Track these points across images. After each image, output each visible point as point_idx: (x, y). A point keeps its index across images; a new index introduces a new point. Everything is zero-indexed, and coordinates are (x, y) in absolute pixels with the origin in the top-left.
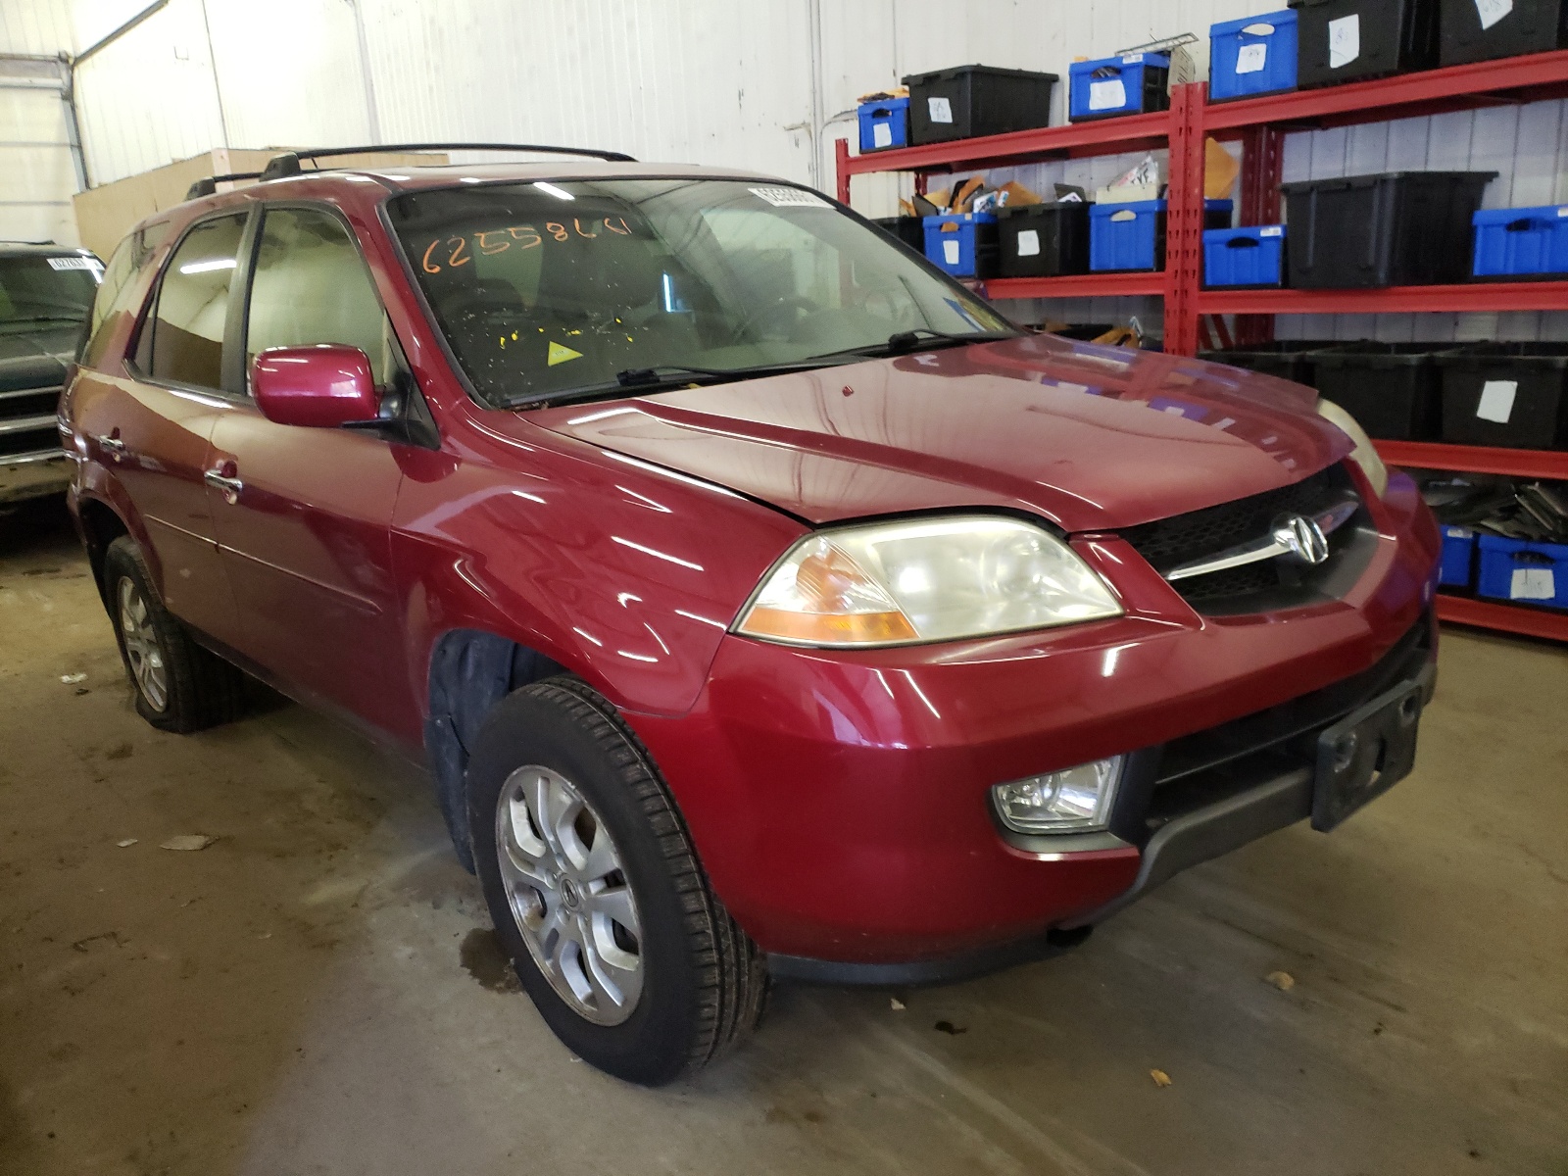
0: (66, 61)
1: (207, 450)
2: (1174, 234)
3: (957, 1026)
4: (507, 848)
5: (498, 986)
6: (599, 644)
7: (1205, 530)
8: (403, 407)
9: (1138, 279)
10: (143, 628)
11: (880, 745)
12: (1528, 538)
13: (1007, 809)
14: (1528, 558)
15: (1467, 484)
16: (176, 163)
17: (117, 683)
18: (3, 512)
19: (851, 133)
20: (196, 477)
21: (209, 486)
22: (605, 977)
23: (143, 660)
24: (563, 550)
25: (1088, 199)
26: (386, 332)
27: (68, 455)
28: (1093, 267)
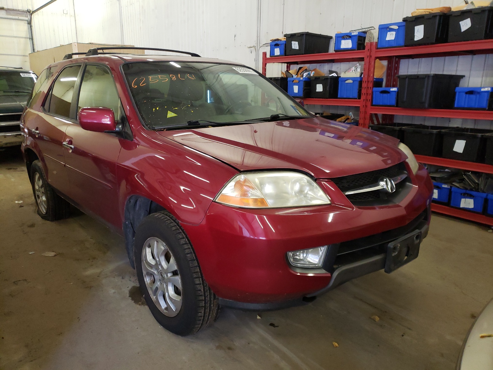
0: (30, 12)
1: (63, 135)
2: (364, 88)
3: (276, 325)
4: (145, 262)
5: (139, 303)
6: (176, 202)
7: (358, 180)
8: (123, 127)
9: (352, 101)
10: (41, 188)
11: (256, 238)
12: (466, 189)
13: (292, 260)
14: (466, 195)
15: (449, 171)
16: (61, 46)
17: (32, 204)
18: (1, 150)
19: (268, 50)
20: (60, 144)
21: (64, 147)
22: (171, 302)
23: (40, 198)
24: (168, 173)
25: (339, 76)
26: (119, 105)
27: (22, 134)
28: (339, 96)
